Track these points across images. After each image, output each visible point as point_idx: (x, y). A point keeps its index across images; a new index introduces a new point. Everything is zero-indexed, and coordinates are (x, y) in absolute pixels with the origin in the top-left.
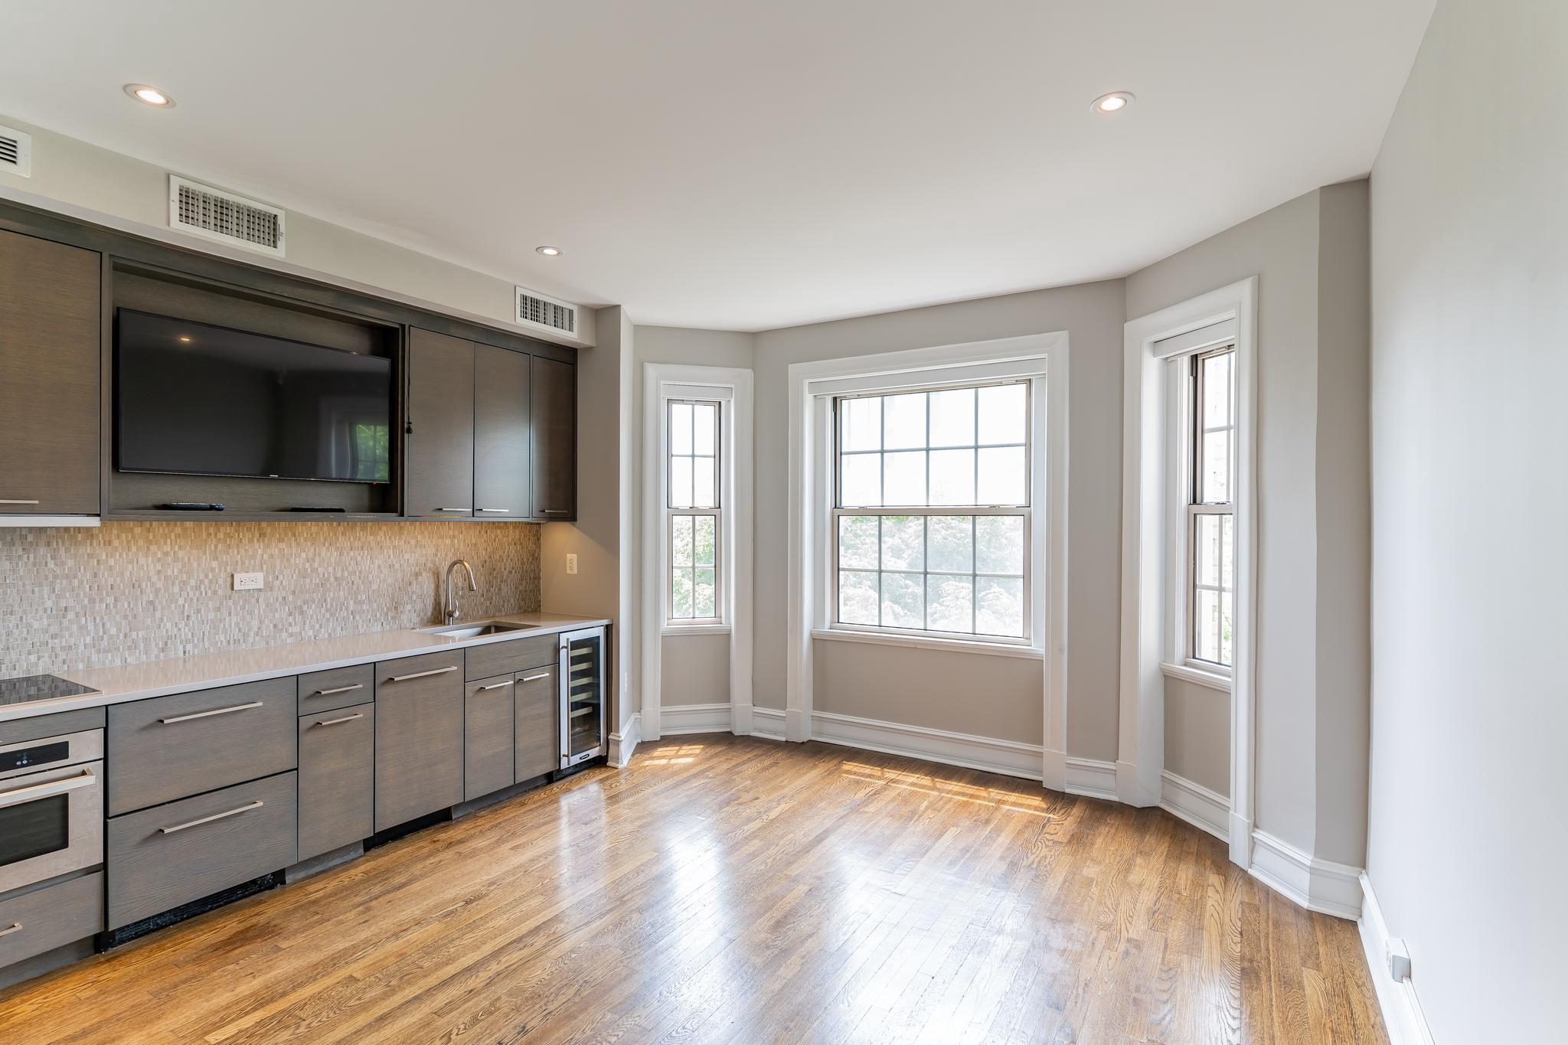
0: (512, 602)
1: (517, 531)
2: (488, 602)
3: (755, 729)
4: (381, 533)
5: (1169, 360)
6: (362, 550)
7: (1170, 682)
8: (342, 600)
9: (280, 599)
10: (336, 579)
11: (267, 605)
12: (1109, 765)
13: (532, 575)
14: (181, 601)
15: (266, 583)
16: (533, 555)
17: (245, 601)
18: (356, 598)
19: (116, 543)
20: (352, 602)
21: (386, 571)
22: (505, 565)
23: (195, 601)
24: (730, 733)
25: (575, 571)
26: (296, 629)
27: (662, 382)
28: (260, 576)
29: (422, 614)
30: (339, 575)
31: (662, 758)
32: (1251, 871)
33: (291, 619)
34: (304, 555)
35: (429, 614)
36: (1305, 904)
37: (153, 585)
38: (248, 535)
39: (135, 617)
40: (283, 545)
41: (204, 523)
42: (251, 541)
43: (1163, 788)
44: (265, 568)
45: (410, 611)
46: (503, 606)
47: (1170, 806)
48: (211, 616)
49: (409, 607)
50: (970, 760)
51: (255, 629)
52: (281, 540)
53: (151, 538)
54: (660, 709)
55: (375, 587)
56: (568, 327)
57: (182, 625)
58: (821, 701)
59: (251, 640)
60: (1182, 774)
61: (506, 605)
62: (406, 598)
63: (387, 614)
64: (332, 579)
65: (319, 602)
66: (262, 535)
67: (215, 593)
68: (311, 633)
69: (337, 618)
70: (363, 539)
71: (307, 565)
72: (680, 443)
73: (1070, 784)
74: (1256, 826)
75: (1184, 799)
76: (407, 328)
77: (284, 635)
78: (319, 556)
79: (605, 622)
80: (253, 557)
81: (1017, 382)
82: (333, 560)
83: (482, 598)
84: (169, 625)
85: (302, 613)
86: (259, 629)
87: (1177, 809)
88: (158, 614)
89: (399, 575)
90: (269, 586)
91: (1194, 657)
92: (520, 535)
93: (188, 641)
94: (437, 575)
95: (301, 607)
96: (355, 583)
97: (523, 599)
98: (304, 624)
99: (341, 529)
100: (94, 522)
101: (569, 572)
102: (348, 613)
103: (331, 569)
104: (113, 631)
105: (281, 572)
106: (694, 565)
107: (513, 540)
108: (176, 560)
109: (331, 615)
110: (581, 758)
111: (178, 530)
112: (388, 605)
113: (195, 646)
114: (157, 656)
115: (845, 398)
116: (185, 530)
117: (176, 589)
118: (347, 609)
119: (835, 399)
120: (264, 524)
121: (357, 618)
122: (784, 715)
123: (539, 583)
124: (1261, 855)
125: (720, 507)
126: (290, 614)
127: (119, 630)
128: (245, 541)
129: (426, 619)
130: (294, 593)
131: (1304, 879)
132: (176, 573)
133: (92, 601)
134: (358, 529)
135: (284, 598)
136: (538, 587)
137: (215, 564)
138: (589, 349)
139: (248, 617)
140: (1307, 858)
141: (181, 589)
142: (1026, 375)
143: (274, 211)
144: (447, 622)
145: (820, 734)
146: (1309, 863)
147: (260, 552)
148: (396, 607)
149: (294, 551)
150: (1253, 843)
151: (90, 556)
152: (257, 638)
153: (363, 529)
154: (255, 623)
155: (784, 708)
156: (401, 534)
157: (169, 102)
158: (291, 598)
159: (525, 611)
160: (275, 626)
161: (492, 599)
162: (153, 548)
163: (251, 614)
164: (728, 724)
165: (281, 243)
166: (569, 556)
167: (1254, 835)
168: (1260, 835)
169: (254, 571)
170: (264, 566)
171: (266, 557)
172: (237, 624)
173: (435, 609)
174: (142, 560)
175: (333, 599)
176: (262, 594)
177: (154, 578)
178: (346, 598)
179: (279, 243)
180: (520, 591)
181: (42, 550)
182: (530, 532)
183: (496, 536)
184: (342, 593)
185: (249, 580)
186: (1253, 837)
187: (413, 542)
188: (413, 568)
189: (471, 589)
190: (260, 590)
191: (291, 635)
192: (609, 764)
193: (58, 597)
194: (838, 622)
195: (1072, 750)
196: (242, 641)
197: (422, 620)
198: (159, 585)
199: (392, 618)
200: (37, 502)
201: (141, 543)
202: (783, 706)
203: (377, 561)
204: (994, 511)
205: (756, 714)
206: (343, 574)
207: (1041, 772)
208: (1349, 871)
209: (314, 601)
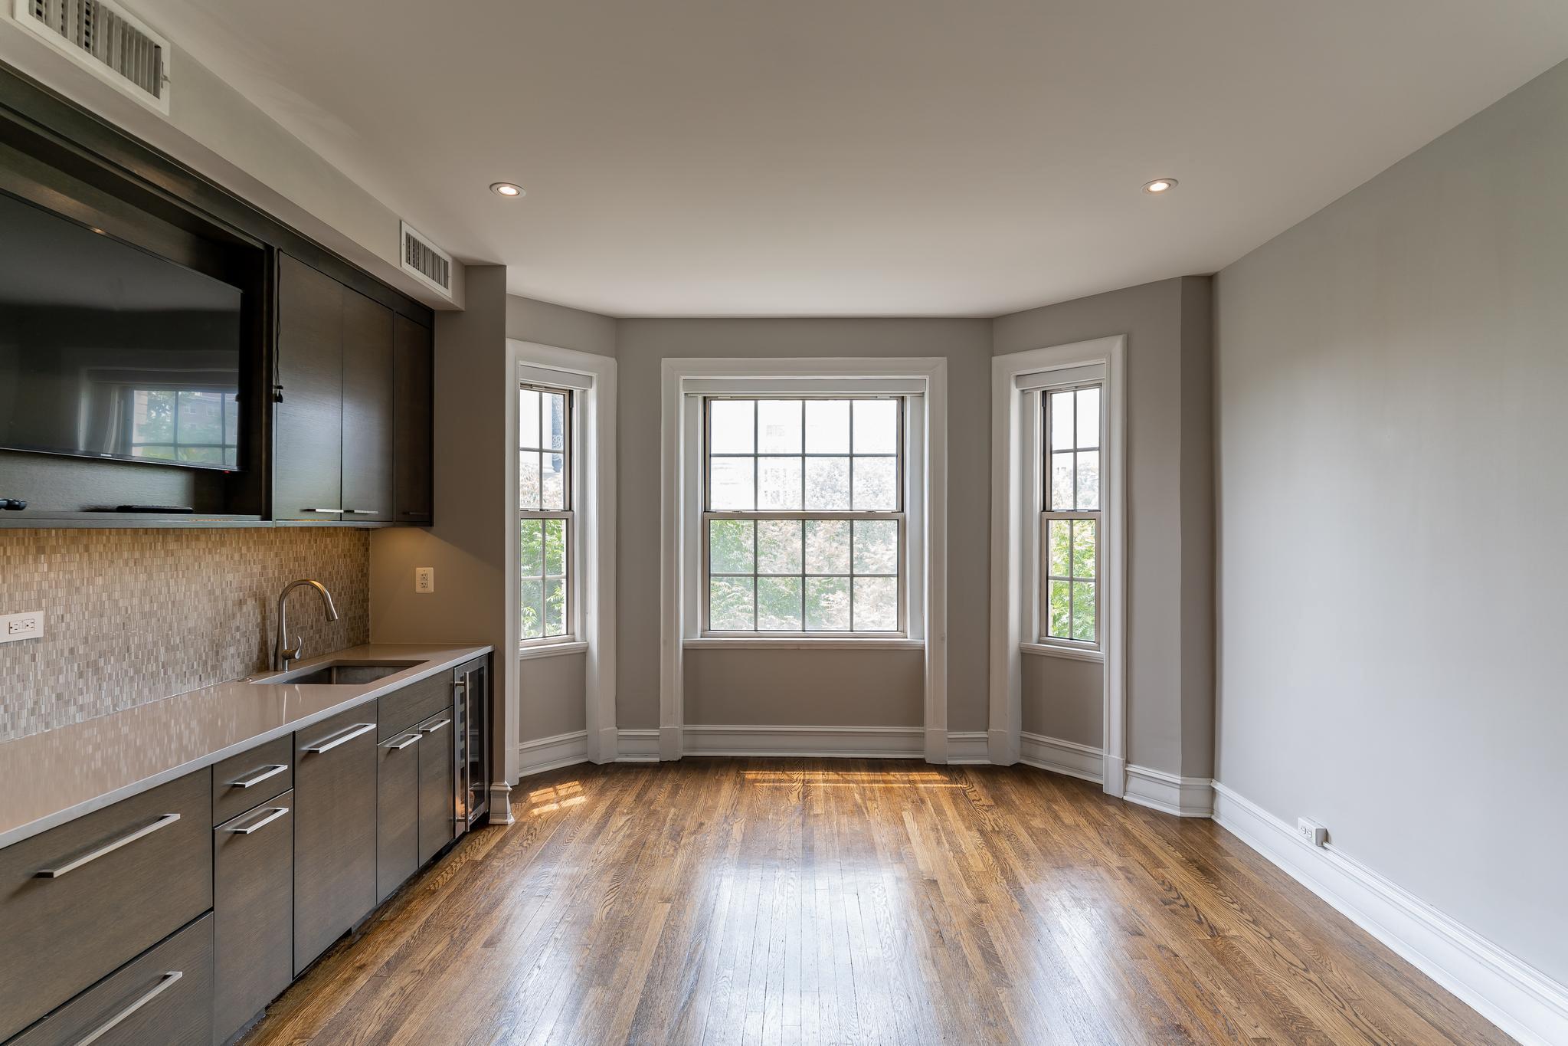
0: (342, 633)
1: (347, 542)
2: (318, 636)
3: (620, 754)
5: (1026, 392)
6: (176, 569)
7: (1027, 657)
8: (150, 646)
9: (66, 653)
10: (144, 615)
11: (48, 664)
12: (982, 735)
13: (361, 597)
15: (48, 628)
16: (362, 571)
17: (16, 660)
18: (169, 642)
20: (162, 650)
21: (204, 601)
22: (335, 583)
24: (589, 763)
25: (431, 588)
26: (87, 699)
27: (521, 363)
28: (38, 616)
29: (247, 659)
30: (146, 610)
32: (1125, 798)
33: (81, 683)
34: (99, 581)
35: (255, 657)
36: (1178, 813)
40: (70, 566)
43: (1022, 747)
44: (44, 605)
45: (233, 656)
46: (332, 639)
47: (1030, 760)
49: (232, 650)
50: (856, 750)
51: (30, 705)
52: (68, 558)
54: (519, 746)
55: (190, 625)
56: (443, 283)
58: (693, 712)
59: (23, 723)
60: (1039, 732)
61: (335, 637)
62: (228, 638)
63: (206, 663)
64: (138, 616)
65: (119, 653)
66: (41, 550)
68: (109, 702)
69: (144, 675)
71: (105, 596)
72: (528, 436)
73: (951, 756)
74: (1128, 762)
75: (1043, 752)
76: (275, 250)
77: (72, 709)
78: (120, 582)
79: (488, 649)
80: (28, 586)
81: (891, 398)
82: (138, 587)
83: (312, 631)
85: (97, 670)
86: (36, 703)
87: (1038, 762)
89: (221, 605)
90: (50, 633)
91: (1047, 636)
92: (350, 544)
94: (263, 603)
95: (96, 662)
96: (167, 620)
97: (352, 629)
98: (100, 689)
101: (419, 589)
102: (157, 667)
103: (136, 601)
105: (67, 608)
106: (544, 576)
107: (343, 550)
109: (137, 672)
112: (207, 650)
115: (716, 398)
118: (156, 659)
119: (705, 398)
120: (43, 533)
121: (169, 673)
122: (658, 734)
123: (368, 606)
124: (1134, 784)
125: (570, 509)
126: (81, 675)
129: (250, 664)
130: (86, 642)
131: (1175, 795)
135: (72, 651)
136: (366, 610)
138: (452, 313)
139: (19, 686)
140: (1177, 779)
142: (900, 393)
143: (157, 40)
144: (280, 666)
145: (694, 748)
146: (1179, 782)
147: (36, 579)
148: (217, 648)
149: (86, 574)
150: (1126, 775)
152: (33, 719)
154: (29, 695)
155: (657, 726)
158: (81, 650)
159: (355, 645)
160: (59, 697)
161: (321, 630)
163: (23, 679)
164: (585, 754)
165: (165, 92)
166: (420, 570)
167: (1127, 769)
168: (1132, 768)
169: (28, 609)
170: (44, 602)
171: (45, 586)
173: (261, 650)
175: (138, 646)
176: (40, 646)
178: (155, 644)
179: (161, 95)
180: (350, 619)
182: (359, 540)
183: (326, 547)
184: (149, 637)
185: (23, 625)
186: (1126, 771)
187: (237, 557)
188: (236, 594)
190: (37, 640)
191: (81, 708)
192: (492, 821)
194: (710, 630)
195: (952, 727)
196: (9, 726)
197: (247, 666)
199: (212, 669)
202: (656, 725)
203: (193, 586)
204: (870, 516)
205: (620, 738)
206: (151, 607)
207: (921, 751)
208: (1203, 782)
209: (112, 652)
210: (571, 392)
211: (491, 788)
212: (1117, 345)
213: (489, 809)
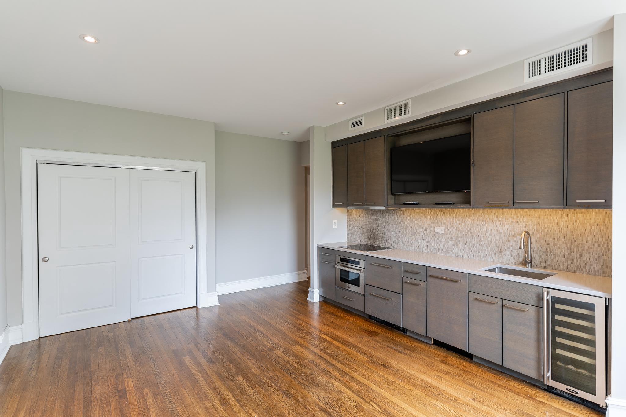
0: (594, 265)
1: (601, 217)
2: (569, 262)
4: (492, 214)
6: (483, 221)
8: (474, 243)
9: (450, 239)
10: (471, 233)
11: (445, 240)
14: (422, 234)
15: (445, 231)
17: (439, 237)
18: (480, 243)
19: (408, 214)
20: (478, 245)
21: (495, 233)
22: (586, 239)
23: (425, 234)
26: (455, 251)
28: (443, 228)
29: (516, 258)
30: (472, 231)
33: (453, 247)
34: (458, 222)
35: (521, 259)
37: (416, 228)
38: (440, 213)
39: (412, 237)
40: (450, 217)
41: (427, 209)
42: (440, 215)
44: (445, 226)
45: (508, 255)
46: (585, 267)
48: (429, 240)
49: (507, 253)
51: (442, 248)
52: (450, 215)
53: (415, 213)
55: (489, 239)
57: (422, 242)
61: (587, 268)
62: (506, 248)
63: (495, 254)
64: (469, 233)
65: (464, 242)
66: (444, 213)
67: (430, 232)
68: (461, 254)
69: (472, 251)
70: (483, 216)
71: (459, 226)
76: (472, 116)
77: (451, 252)
78: (464, 223)
80: (441, 221)
82: (470, 225)
83: (563, 258)
84: (419, 241)
85: (457, 245)
88: (417, 236)
89: (502, 236)
90: (446, 233)
93: (424, 247)
95: (457, 243)
96: (479, 236)
97: (607, 267)
98: (458, 250)
99: (473, 211)
100: (383, 208)
102: (476, 250)
103: (469, 229)
104: (408, 240)
105: (450, 228)
108: (421, 220)
109: (469, 249)
111: (421, 211)
112: (496, 250)
113: (425, 249)
114: (417, 250)
116: (423, 211)
117: (421, 230)
118: (476, 247)
120: (445, 209)
121: (481, 252)
126: (453, 245)
127: (409, 240)
128: (439, 215)
129: (519, 261)
130: (455, 237)
132: (421, 225)
133: (404, 230)
134: (481, 212)
135: (451, 238)
137: (430, 223)
139: (440, 243)
141: (422, 230)
143: (405, 102)
147: (443, 219)
149: (455, 220)
151: (404, 218)
152: (443, 251)
153: (483, 212)
154: (442, 246)
158: (453, 238)
160: (448, 248)
161: (573, 260)
162: (416, 216)
163: (441, 242)
169: (441, 226)
170: (445, 225)
171: (445, 221)
172: (437, 245)
173: (524, 257)
174: (413, 220)
175: (470, 242)
177: (416, 226)
178: (475, 242)
179: (409, 112)
180: (604, 260)
181: (396, 216)
184: (473, 240)
185: (440, 229)
187: (511, 219)
188: (510, 233)
190: (443, 234)
191: (454, 253)
193: (398, 228)
196: (438, 251)
197: (516, 261)
198: (417, 228)
199: (498, 256)
201: (413, 215)
203: (490, 227)
206: (474, 231)
209: (462, 241)
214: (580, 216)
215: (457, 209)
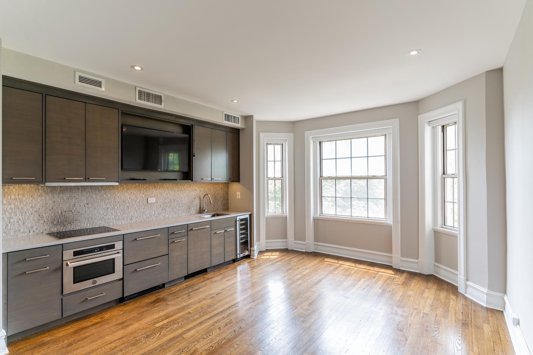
0: (221, 207)
1: (222, 186)
2: (214, 207)
3: (295, 248)
4: (185, 186)
5: (434, 127)
6: (180, 191)
7: (436, 233)
9: (159, 206)
10: (174, 200)
11: (156, 207)
12: (415, 261)
13: (226, 199)
14: (135, 206)
15: (156, 201)
16: (227, 192)
17: (151, 206)
18: (179, 205)
19: (120, 190)
20: (178, 207)
21: (186, 198)
22: (219, 196)
23: (138, 206)
24: (287, 249)
25: (240, 198)
26: (163, 214)
27: (265, 138)
28: (154, 199)
29: (196, 210)
30: (174, 199)
31: (267, 256)
32: (466, 295)
33: (162, 212)
34: (165, 193)
35: (198, 211)
36: (485, 305)
37: (128, 201)
38: (151, 187)
39: (124, 210)
40: (160, 190)
41: (141, 184)
42: (152, 189)
43: (434, 268)
45: (193, 209)
46: (218, 208)
47: (437, 274)
48: (142, 210)
49: (193, 208)
50: (368, 259)
51: (153, 214)
52: (160, 188)
53: (128, 188)
54: (265, 241)
55: (184, 202)
56: (238, 123)
57: (135, 213)
58: (317, 239)
59: (152, 217)
60: (441, 264)
61: (219, 208)
62: (192, 206)
63: (187, 210)
64: (173, 200)
65: (169, 207)
66: (155, 187)
67: (143, 204)
68: (167, 216)
70: (181, 188)
71: (166, 196)
72: (271, 157)
73: (402, 267)
74: (467, 280)
75: (442, 272)
76: (193, 125)
77: (161, 216)
78: (169, 193)
79: (250, 213)
80: (153, 193)
81: (382, 135)
82: (173, 194)
83: (212, 206)
84: (132, 213)
85: (165, 210)
86: (154, 214)
87: (440, 275)
88: (130, 210)
89: (190, 199)
90: (157, 202)
91: (445, 225)
92: (223, 187)
93: (137, 217)
94: (200, 199)
95: (165, 208)
96: (179, 201)
97: (224, 206)
98: (166, 213)
99: (175, 185)
100: (117, 184)
101: (237, 198)
102: (177, 210)
103: (172, 197)
104: (119, 214)
105: (160, 197)
106: (275, 195)
107: (221, 188)
108: (134, 194)
109: (173, 210)
110: (243, 255)
111: (134, 186)
112: (187, 208)
113: (139, 219)
114: (129, 222)
115: (323, 142)
116: (136, 186)
117: (134, 203)
118: (176, 209)
119: (320, 142)
120: (155, 184)
121: (179, 211)
122: (305, 243)
123: (228, 201)
124: (469, 290)
125: (283, 177)
126: (162, 210)
127: (120, 214)
128: (151, 189)
130: (163, 204)
131: (485, 297)
132: (134, 198)
133: (114, 206)
134: (179, 185)
135: (160, 205)
136: (228, 202)
137: (143, 195)
138: (243, 129)
139: (151, 211)
140: (485, 290)
141: (135, 203)
142: (384, 133)
143: (161, 95)
144: (203, 213)
145: (316, 250)
146: (486, 292)
147: (154, 192)
148: (189, 208)
149: (163, 192)
150: (466, 286)
151: (114, 193)
152: (154, 217)
153: (181, 185)
154: (153, 213)
155: (305, 241)
156: (191, 186)
157: (142, 69)
158: (162, 205)
159: (224, 210)
160: (158, 213)
161: (215, 206)
162: (128, 191)
163: (152, 210)
164: (287, 246)
165: (163, 104)
166: (238, 193)
167: (467, 283)
168: (469, 283)
169: (153, 197)
170: (155, 196)
171: (156, 193)
172: (149, 213)
173: (200, 209)
174: (126, 194)
175: (173, 206)
176: (155, 204)
177: (129, 200)
178: (176, 206)
179: (162, 104)
180: (223, 204)
181: (103, 192)
182: (226, 185)
183: (216, 187)
184: (175, 204)
185: (152, 200)
186: (466, 284)
187: (194, 189)
188: (194, 196)
189: (211, 203)
190: (154, 203)
191: (162, 216)
192: (251, 257)
193: (106, 205)
194: (322, 214)
195: (402, 255)
196: (150, 218)
197: (196, 212)
198: (130, 201)
199: (188, 211)
200: (105, 178)
201: (125, 189)
203: (184, 195)
204: (374, 177)
205: (295, 243)
206: (175, 198)
207: (392, 263)
208: (500, 295)
209: (168, 206)
210: (283, 144)
211: (251, 249)
212: (460, 105)
213: (250, 254)
214: (217, 185)
215: (164, 184)
